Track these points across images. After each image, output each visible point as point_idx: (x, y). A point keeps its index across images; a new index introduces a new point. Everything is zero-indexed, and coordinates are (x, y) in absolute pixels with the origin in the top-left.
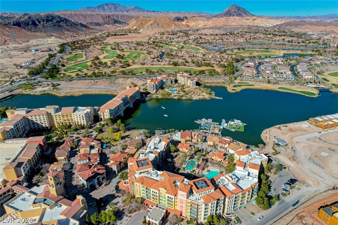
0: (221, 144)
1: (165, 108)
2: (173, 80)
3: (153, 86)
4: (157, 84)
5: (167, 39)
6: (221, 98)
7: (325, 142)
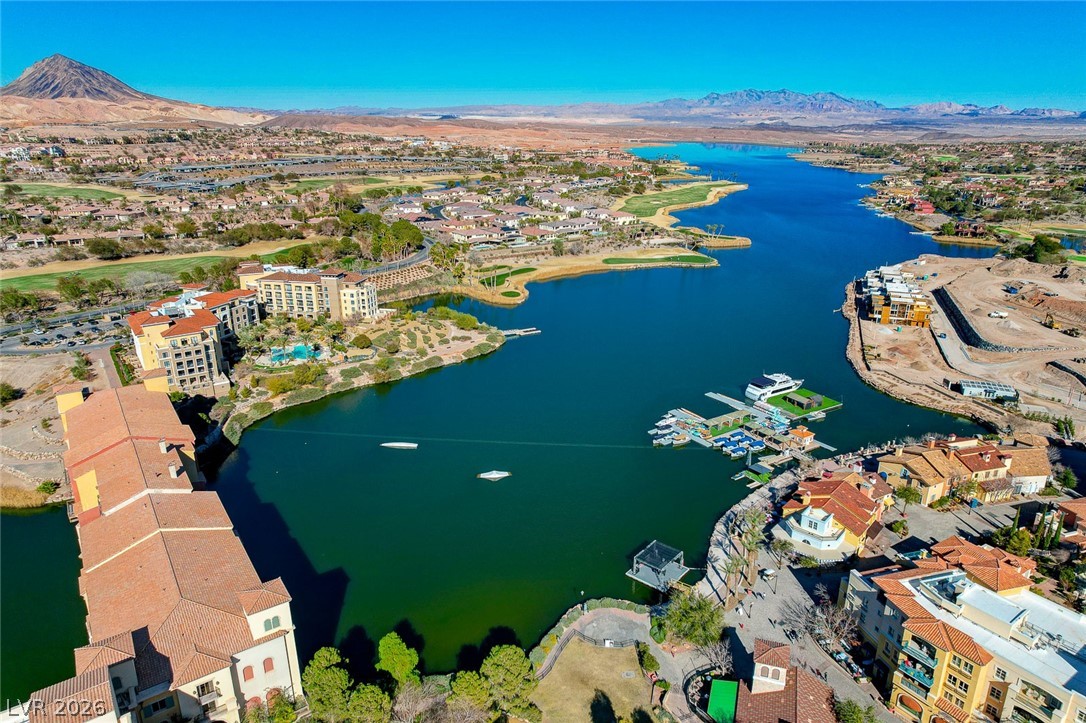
0: (984, 472)
1: (415, 445)
2: (251, 304)
4: (215, 337)
6: (533, 331)
7: (1021, 350)
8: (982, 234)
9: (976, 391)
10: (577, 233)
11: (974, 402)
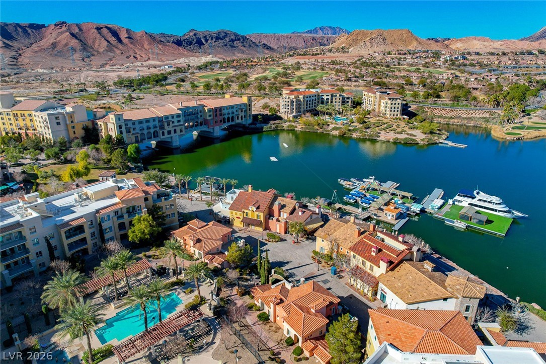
0: (361, 259)
2: (348, 98)
3: (289, 104)
4: (302, 100)
5: (394, 60)
6: (463, 146)
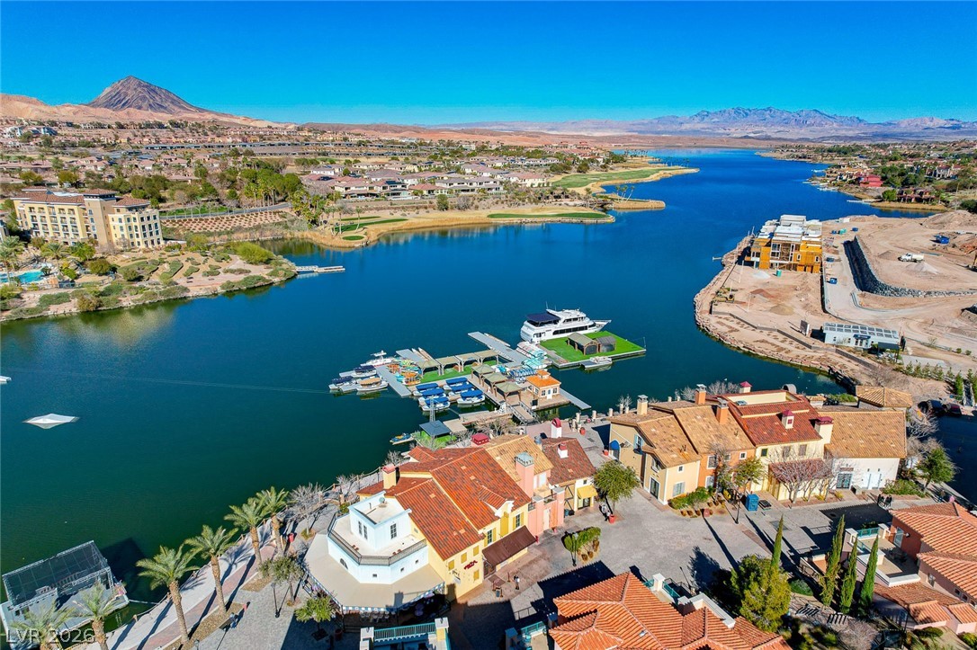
0: (779, 448)
8: (927, 200)
9: (841, 336)
10: (473, 190)
11: (837, 351)
